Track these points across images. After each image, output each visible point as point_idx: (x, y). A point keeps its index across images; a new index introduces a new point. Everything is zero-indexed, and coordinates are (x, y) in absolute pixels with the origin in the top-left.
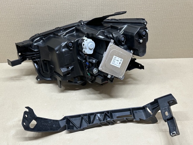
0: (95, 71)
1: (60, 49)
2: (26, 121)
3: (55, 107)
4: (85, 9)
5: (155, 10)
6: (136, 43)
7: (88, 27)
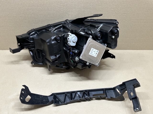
0: (77, 59)
1: (50, 42)
2: (23, 96)
3: (45, 86)
4: (70, 11)
5: (125, 12)
6: (109, 38)
7: (72, 25)
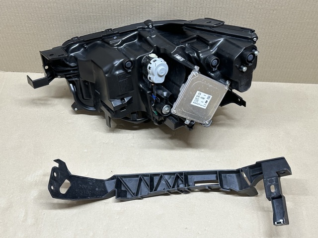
1: (111, 71)
2: (55, 184)
3: (100, 157)
6: (235, 71)
7: (159, 34)
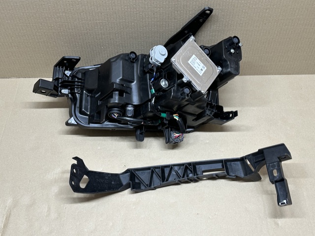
2: (75, 179)
3: (113, 153)
4: (158, 6)
5: (269, 6)
